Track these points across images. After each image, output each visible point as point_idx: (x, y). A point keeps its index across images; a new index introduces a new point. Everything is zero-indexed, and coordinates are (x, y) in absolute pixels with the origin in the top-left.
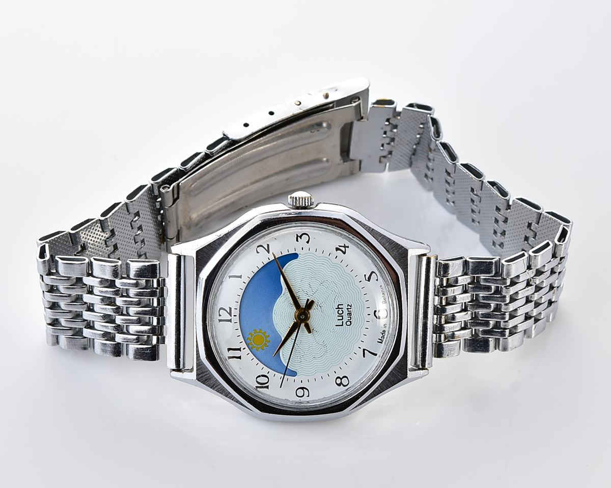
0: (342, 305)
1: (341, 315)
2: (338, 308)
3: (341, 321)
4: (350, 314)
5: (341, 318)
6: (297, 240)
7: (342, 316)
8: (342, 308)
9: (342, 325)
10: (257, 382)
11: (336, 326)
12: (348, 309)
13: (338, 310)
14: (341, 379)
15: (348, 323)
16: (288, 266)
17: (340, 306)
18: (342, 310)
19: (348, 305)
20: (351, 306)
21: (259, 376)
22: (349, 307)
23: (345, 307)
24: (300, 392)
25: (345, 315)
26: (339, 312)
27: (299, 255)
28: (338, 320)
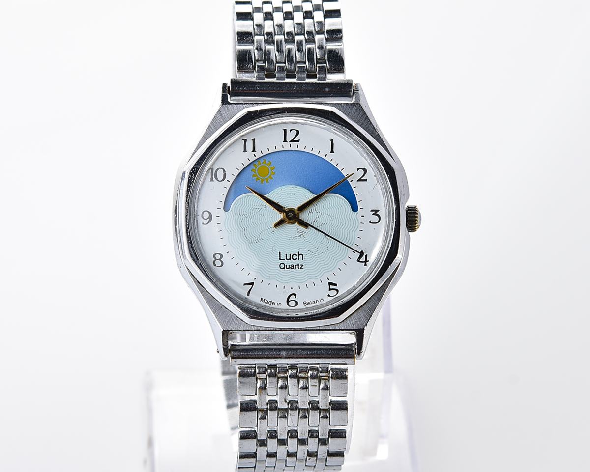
0: (303, 259)
1: (291, 257)
2: (299, 255)
3: (285, 258)
4: (293, 267)
5: (288, 258)
6: (372, 211)
7: (290, 259)
8: (299, 259)
9: (280, 259)
10: (218, 169)
11: (280, 253)
12: (298, 265)
13: (297, 254)
14: (220, 259)
15: (282, 266)
16: (345, 201)
17: (301, 256)
18: (296, 259)
19: (302, 265)
20: (301, 268)
21: (224, 171)
22: (300, 266)
23: (300, 262)
24: (206, 215)
25: (292, 262)
26: (294, 256)
27: (356, 213)
28: (286, 255)
